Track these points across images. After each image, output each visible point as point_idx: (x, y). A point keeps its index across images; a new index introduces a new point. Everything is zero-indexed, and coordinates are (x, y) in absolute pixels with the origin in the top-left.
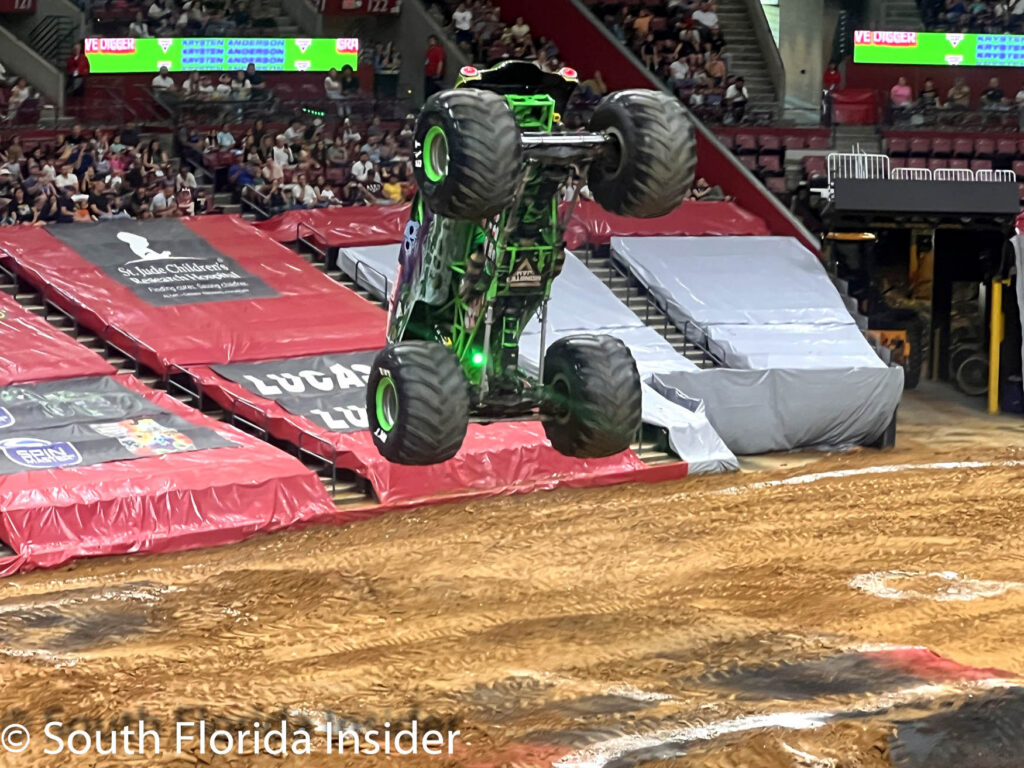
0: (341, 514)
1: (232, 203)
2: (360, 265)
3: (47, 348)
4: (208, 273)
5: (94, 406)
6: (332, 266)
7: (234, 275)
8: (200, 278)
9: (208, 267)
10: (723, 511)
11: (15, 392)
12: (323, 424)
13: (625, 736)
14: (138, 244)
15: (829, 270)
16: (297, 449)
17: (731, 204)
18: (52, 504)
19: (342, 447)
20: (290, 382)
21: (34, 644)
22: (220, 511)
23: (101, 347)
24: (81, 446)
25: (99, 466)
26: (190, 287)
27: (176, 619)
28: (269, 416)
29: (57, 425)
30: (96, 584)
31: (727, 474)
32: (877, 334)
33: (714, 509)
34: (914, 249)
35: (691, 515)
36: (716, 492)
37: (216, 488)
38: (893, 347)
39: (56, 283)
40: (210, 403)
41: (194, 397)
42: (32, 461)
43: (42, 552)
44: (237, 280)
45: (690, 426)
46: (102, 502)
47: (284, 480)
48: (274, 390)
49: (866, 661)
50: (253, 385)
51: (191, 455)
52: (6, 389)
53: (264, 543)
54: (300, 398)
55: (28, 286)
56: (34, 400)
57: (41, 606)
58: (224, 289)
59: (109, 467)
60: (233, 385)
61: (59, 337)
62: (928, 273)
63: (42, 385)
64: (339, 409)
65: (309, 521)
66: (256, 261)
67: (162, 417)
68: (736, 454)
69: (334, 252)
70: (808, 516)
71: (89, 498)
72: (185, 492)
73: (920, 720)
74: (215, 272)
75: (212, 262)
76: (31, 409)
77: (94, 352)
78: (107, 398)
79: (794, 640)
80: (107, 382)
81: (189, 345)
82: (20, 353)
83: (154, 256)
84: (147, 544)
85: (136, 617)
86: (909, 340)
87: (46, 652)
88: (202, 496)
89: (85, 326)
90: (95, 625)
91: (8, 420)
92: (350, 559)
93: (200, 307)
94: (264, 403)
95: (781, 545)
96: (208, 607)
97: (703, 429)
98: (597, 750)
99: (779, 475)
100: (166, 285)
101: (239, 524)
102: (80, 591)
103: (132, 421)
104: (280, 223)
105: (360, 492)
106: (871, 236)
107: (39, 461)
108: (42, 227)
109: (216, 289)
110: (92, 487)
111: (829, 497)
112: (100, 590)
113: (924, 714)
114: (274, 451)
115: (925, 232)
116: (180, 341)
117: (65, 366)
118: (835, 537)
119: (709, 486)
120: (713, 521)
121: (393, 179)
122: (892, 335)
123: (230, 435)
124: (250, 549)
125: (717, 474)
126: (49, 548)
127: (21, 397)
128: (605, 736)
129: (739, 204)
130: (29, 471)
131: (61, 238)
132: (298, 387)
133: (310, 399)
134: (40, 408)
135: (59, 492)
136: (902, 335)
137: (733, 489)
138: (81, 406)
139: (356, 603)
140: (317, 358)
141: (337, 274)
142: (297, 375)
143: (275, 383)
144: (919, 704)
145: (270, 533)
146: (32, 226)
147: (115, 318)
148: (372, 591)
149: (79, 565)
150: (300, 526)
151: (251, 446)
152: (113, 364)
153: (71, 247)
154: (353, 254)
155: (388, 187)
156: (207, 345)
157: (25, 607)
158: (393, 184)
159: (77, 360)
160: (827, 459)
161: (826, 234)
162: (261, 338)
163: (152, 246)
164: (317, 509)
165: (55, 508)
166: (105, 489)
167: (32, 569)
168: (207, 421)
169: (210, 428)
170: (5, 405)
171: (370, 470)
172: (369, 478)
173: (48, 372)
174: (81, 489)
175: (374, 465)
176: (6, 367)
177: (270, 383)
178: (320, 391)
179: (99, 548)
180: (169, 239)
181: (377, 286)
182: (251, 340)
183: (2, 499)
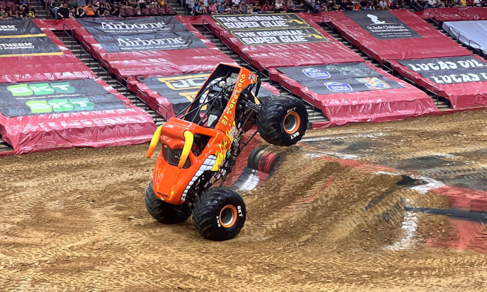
0: (440, 112)
1: (407, 5)
2: (450, 28)
3: (342, 52)
4: (398, 29)
5: (357, 72)
6: (440, 28)
7: (406, 30)
8: (395, 30)
9: (398, 27)
11: (331, 67)
12: (434, 81)
14: (374, 18)
16: (425, 89)
18: (342, 104)
19: (441, 89)
20: (424, 66)
21: (334, 151)
22: (399, 110)
23: (360, 53)
24: (352, 85)
25: (358, 93)
26: (391, 34)
28: (416, 78)
29: (345, 78)
30: (356, 132)
37: (397, 102)
39: (346, 31)
40: (397, 73)
41: (391, 71)
42: (336, 90)
43: (338, 120)
44: (407, 32)
46: (358, 104)
47: (420, 99)
48: (419, 69)
50: (411, 67)
51: (389, 90)
52: (328, 66)
53: (412, 120)
54: (428, 73)
55: (336, 31)
56: (337, 69)
57: (337, 138)
58: (403, 34)
59: (361, 92)
60: (404, 67)
61: (346, 48)
63: (340, 64)
64: (441, 77)
65: (428, 114)
66: (414, 25)
67: (380, 77)
69: (441, 23)
71: (354, 103)
72: (387, 102)
74: (400, 29)
75: (399, 25)
76: (336, 73)
77: (358, 54)
78: (362, 70)
80: (362, 64)
81: (390, 53)
82: (333, 53)
83: (379, 23)
84: (373, 119)
85: (368, 143)
87: (338, 153)
88: (392, 104)
89: (355, 45)
90: (354, 145)
91: (328, 76)
93: (394, 40)
94: (415, 73)
100: (383, 32)
101: (405, 114)
102: (350, 134)
103: (370, 78)
104: (423, 13)
105: (446, 105)
107: (338, 90)
108: (342, 12)
109: (400, 35)
110: (355, 99)
112: (357, 134)
114: (417, 90)
116: (388, 52)
117: (348, 59)
123: (403, 84)
124: (408, 122)
126: (340, 119)
127: (333, 68)
130: (335, 93)
131: (349, 16)
132: (427, 68)
133: (431, 73)
134: (339, 72)
135: (344, 101)
138: (353, 72)
140: (434, 59)
141: (442, 31)
142: (426, 64)
143: (419, 67)
145: (415, 117)
146: (339, 11)
147: (365, 43)
149: (350, 125)
150: (425, 115)
151: (409, 88)
152: (364, 59)
153: (352, 19)
154: (448, 24)
156: (396, 53)
157: (332, 138)
159: (352, 56)
162: (415, 51)
163: (379, 19)
164: (431, 110)
165: (343, 106)
166: (360, 100)
167: (334, 126)
168: (395, 79)
169: (396, 81)
170: (328, 71)
171: (450, 97)
172: (450, 100)
173: (342, 60)
174: (352, 100)
175: (452, 96)
176: (328, 58)
177: (417, 67)
178: (434, 70)
179: (357, 120)
180: (385, 17)
181: (456, 35)
182: (411, 52)
183: (326, 102)
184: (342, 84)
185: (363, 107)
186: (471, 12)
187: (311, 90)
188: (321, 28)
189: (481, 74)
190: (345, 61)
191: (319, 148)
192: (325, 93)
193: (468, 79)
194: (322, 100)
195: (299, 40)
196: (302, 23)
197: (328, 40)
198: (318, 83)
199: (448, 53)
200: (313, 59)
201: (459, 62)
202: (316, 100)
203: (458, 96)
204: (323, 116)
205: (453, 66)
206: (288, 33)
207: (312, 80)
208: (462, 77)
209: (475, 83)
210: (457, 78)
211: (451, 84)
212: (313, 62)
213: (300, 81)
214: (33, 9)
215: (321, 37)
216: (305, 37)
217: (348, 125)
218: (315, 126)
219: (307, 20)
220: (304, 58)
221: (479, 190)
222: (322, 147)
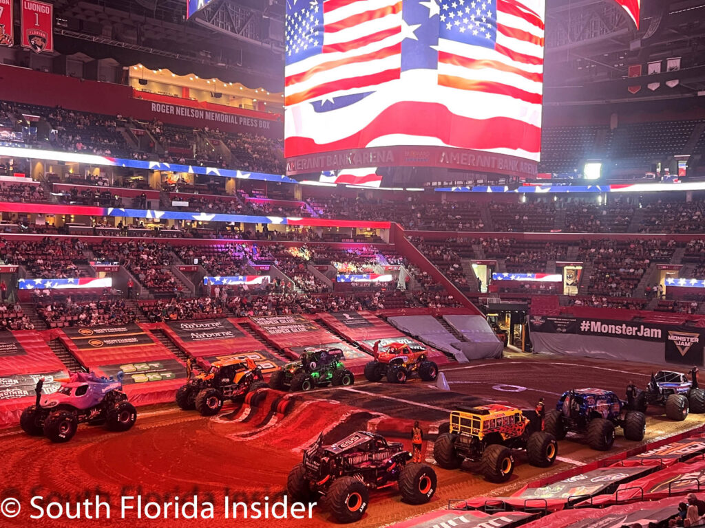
2: (392, 320)
3: (329, 337)
14: (347, 316)
17: (467, 308)
23: (339, 337)
34: (506, 317)
39: (331, 324)
41: (358, 347)
45: (459, 354)
55: (325, 324)
60: (365, 344)
61: (331, 335)
68: (469, 360)
80: (340, 344)
81: (357, 336)
83: (350, 318)
97: (462, 354)
104: (376, 312)
106: (497, 315)
119: (463, 366)
125: (464, 363)
141: (387, 322)
147: (342, 331)
153: (334, 317)
154: (390, 318)
159: (334, 339)
160: (487, 361)
161: (487, 315)
163: (350, 316)
180: (354, 315)
181: (395, 324)
182: (369, 335)
188: (316, 323)
195: (303, 331)
196: (304, 320)
197: (321, 330)
206: (296, 327)
214: (138, 318)
215: (315, 328)
216: (306, 329)
219: (307, 318)
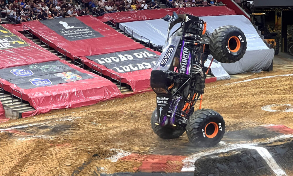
0: (122, 95)
2: (125, 27)
3: (42, 54)
4: (84, 31)
5: (55, 69)
6: (118, 28)
8: (82, 33)
9: (84, 30)
10: (227, 90)
11: (33, 66)
12: (117, 71)
13: (202, 152)
14: (65, 24)
15: (253, 23)
16: (110, 78)
17: (225, 7)
18: (44, 96)
19: (122, 77)
20: (108, 60)
21: (41, 134)
22: (90, 96)
23: (56, 53)
24: (52, 80)
25: (57, 85)
26: (79, 35)
27: (79, 125)
28: (102, 69)
29: (45, 74)
30: (57, 117)
31: (227, 80)
32: (267, 40)
33: (224, 90)
34: (276, 16)
35: (218, 92)
36: (224, 85)
37: (89, 90)
38: (271, 43)
39: (43, 36)
40: (86, 67)
41: (82, 65)
42: (39, 84)
43: (42, 109)
44: (92, 33)
45: (217, 67)
46: (58, 95)
47: (106, 86)
48: (103, 62)
49: (266, 129)
50: (97, 61)
51: (82, 81)
52: (31, 65)
53: (102, 104)
54: (110, 64)
55: (35, 37)
56: (39, 68)
57: (42, 123)
58: (88, 36)
59: (59, 85)
60: (92, 61)
61: (44, 50)
62: (280, 23)
63: (40, 64)
64: (121, 67)
65: (114, 97)
66: (97, 27)
67: (73, 71)
68: (230, 75)
69: (118, 24)
70: (250, 90)
71: (54, 94)
72: (81, 91)
73: (281, 145)
74: (86, 31)
75: (85, 28)
76: (38, 70)
77: (54, 54)
78: (58, 66)
79: (247, 124)
81: (80, 51)
82: (34, 55)
83: (69, 27)
84: (70, 105)
85: (67, 126)
86: (276, 41)
87: (44, 136)
88: (85, 92)
89: (51, 47)
90: (57, 128)
91: (32, 74)
92: (126, 107)
93: (82, 41)
94: (101, 66)
95: (242, 99)
96: (87, 122)
97: (220, 68)
98: (194, 156)
99: (241, 80)
100: (73, 35)
101: (95, 99)
102: (53, 119)
103: (65, 73)
104: (103, 17)
105: (127, 89)
106: (264, 13)
107: (41, 84)
108: (39, 21)
109: (87, 36)
110: (55, 91)
111: (255, 85)
112: (58, 119)
113: (283, 143)
114: (103, 79)
115: (279, 12)
116: (77, 50)
117: (47, 58)
118: (257, 96)
119: (222, 83)
120: (224, 93)
121: (134, 4)
122: (271, 40)
123: (92, 75)
124: (98, 106)
125: (224, 80)
126: (44, 108)
127: (35, 67)
128: (196, 152)
129: (227, 6)
130: (38, 87)
132: (110, 61)
133: (113, 64)
134: (40, 70)
135: (46, 93)
136: (274, 40)
137: (229, 84)
138: (51, 69)
139: (127, 119)
140: (115, 53)
141: (119, 30)
142: (109, 58)
143: (103, 60)
144: (281, 140)
145: (104, 101)
146: (36, 21)
147: (59, 45)
148: (132, 116)
149: (52, 112)
150: (112, 99)
151: (97, 78)
152: (59, 57)
154: (123, 24)
155: (132, 6)
156: (84, 51)
157: (38, 124)
158: (133, 5)
160: (254, 75)
161: (252, 14)
162: (99, 48)
163: (69, 25)
164: (116, 94)
165: (45, 97)
166: (59, 91)
167: (40, 114)
168: (85, 72)
169: (86, 73)
170: (31, 70)
171: (130, 83)
172: (130, 85)
173: (42, 60)
174: (52, 91)
175: (131, 82)
176: (31, 59)
177: (102, 60)
178: (116, 62)
179: (58, 107)
180: (73, 23)
181: (130, 33)
182: (96, 49)
183: (31, 95)
184: (43, 79)
185: (62, 96)
186: (140, 14)
187: (19, 86)
188: (23, 35)
189: (152, 62)
190: (45, 60)
191: (28, 133)
192: (30, 88)
193: (143, 67)
194: (29, 93)
195: (6, 47)
196: (7, 32)
197: (29, 44)
198: (24, 80)
199: (125, 48)
200: (18, 61)
201: (134, 54)
202: (23, 94)
203: (136, 81)
204: (30, 107)
205: (130, 57)
207: (19, 78)
208: (137, 66)
209: (148, 70)
210: (134, 67)
211: (130, 72)
212: (19, 64)
213: (9, 79)
215: (23, 43)
216: (10, 44)
217: (51, 112)
218: (24, 115)
219: (11, 30)
220: (11, 61)
221: (157, 155)
222: (31, 131)
